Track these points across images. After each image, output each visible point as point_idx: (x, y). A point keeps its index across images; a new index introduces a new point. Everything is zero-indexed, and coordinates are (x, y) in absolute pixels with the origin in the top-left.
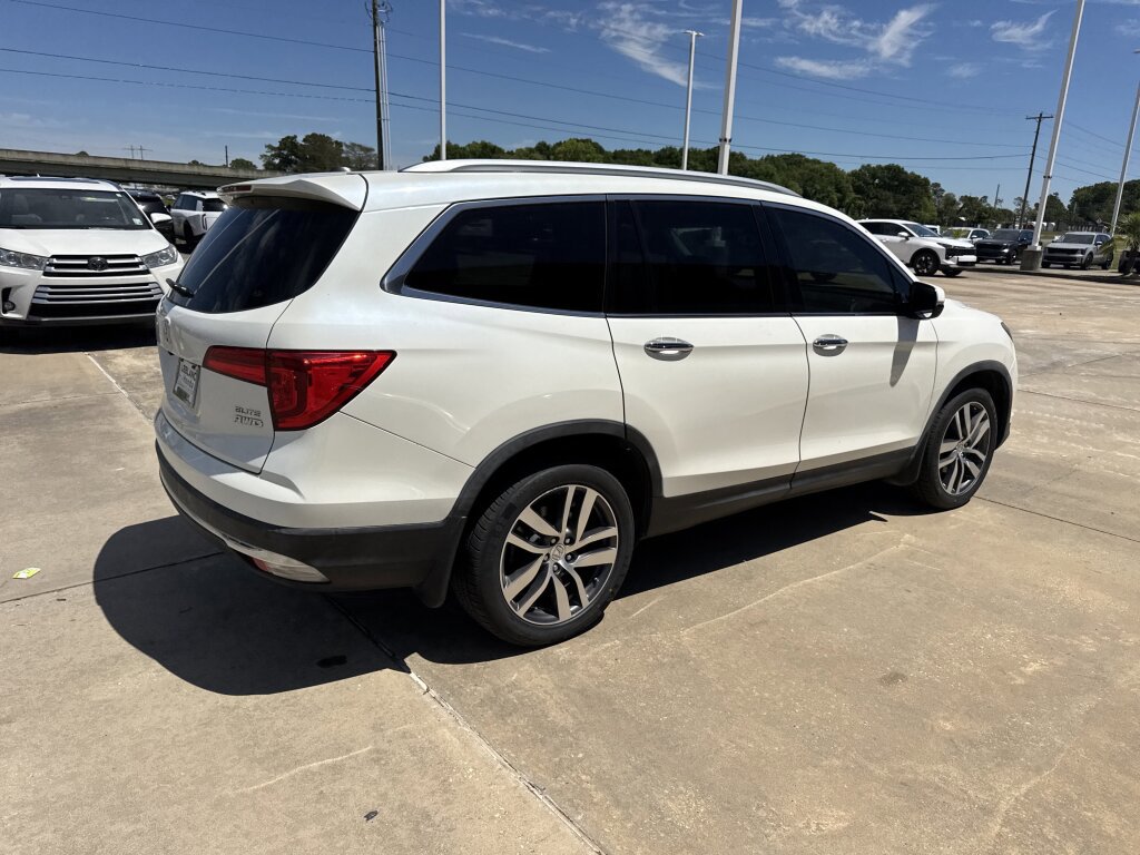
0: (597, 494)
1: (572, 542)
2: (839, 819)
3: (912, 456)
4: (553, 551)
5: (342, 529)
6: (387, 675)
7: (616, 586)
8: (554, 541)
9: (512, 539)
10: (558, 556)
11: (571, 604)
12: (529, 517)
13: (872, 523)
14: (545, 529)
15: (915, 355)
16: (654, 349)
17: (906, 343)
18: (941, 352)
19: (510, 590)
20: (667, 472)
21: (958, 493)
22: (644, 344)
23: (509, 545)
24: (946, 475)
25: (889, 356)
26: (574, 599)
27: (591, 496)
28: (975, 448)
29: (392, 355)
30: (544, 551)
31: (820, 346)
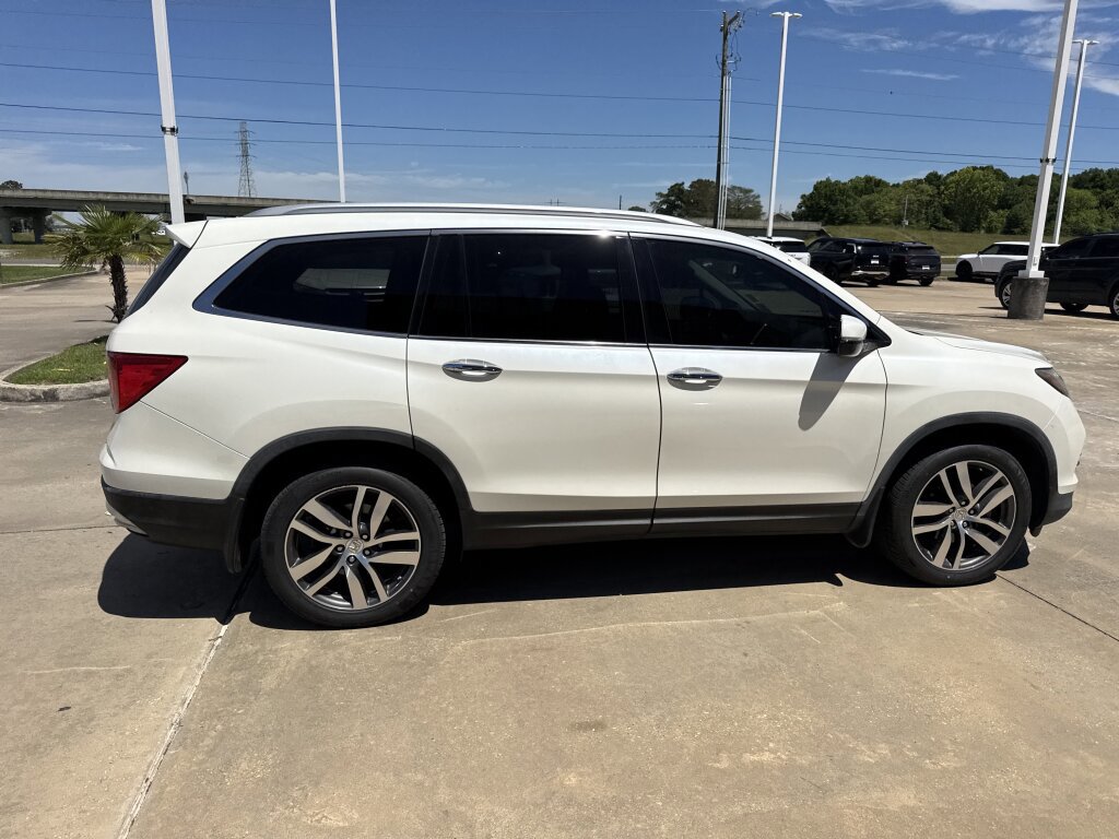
0: (393, 497)
1: (368, 540)
4: (349, 545)
7: (418, 588)
8: (348, 535)
9: (296, 525)
10: (354, 548)
11: (367, 596)
12: (313, 507)
14: (333, 521)
16: (454, 370)
17: (825, 385)
18: (895, 397)
19: (298, 571)
20: (473, 486)
21: (956, 568)
22: (442, 364)
23: (294, 530)
27: (385, 500)
28: (986, 517)
29: (184, 359)
30: (335, 542)
31: (677, 379)
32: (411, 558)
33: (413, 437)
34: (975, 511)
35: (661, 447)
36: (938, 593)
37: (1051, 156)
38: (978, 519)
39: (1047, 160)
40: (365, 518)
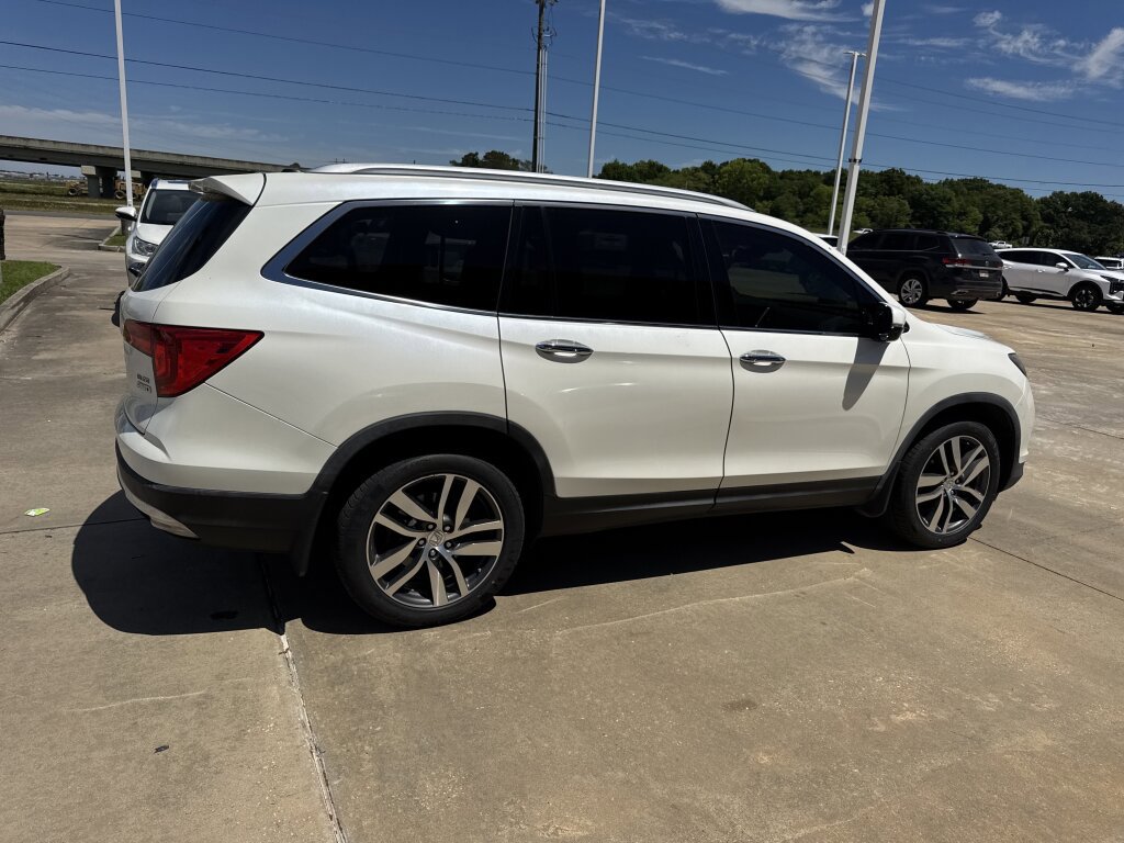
0: (479, 486)
1: (451, 531)
2: (581, 828)
3: (879, 487)
4: (431, 537)
5: (206, 491)
6: (262, 635)
7: (500, 579)
8: (431, 527)
9: (380, 519)
10: (436, 542)
11: (449, 590)
12: (400, 499)
13: (838, 553)
14: (419, 513)
15: (878, 380)
16: (546, 350)
17: (864, 367)
18: (914, 379)
19: (378, 569)
20: (559, 472)
21: (944, 532)
22: (535, 344)
23: (377, 525)
24: (927, 510)
25: (841, 379)
26: (451, 585)
27: (472, 488)
28: (969, 485)
29: (259, 335)
30: (418, 535)
31: (749, 362)
32: (493, 549)
33: (508, 421)
34: (961, 480)
35: (730, 426)
36: (933, 554)
37: (858, 157)
38: (962, 487)
39: (855, 160)
40: (451, 509)
